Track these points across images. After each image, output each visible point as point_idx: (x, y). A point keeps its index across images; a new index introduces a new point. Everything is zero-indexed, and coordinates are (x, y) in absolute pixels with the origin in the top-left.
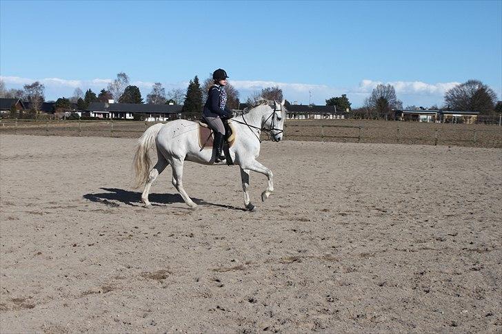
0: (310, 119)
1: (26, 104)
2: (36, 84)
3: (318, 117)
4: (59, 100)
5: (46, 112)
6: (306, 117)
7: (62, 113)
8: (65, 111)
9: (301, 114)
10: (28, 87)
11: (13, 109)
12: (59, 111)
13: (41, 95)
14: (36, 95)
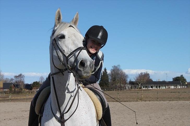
0: (168, 88)
1: (17, 85)
2: (20, 75)
3: (173, 87)
4: (34, 83)
5: (28, 89)
6: (166, 87)
7: (36, 90)
8: (37, 89)
9: (163, 86)
10: (16, 77)
11: (11, 88)
12: (35, 89)
13: (23, 80)
14: (20, 81)
